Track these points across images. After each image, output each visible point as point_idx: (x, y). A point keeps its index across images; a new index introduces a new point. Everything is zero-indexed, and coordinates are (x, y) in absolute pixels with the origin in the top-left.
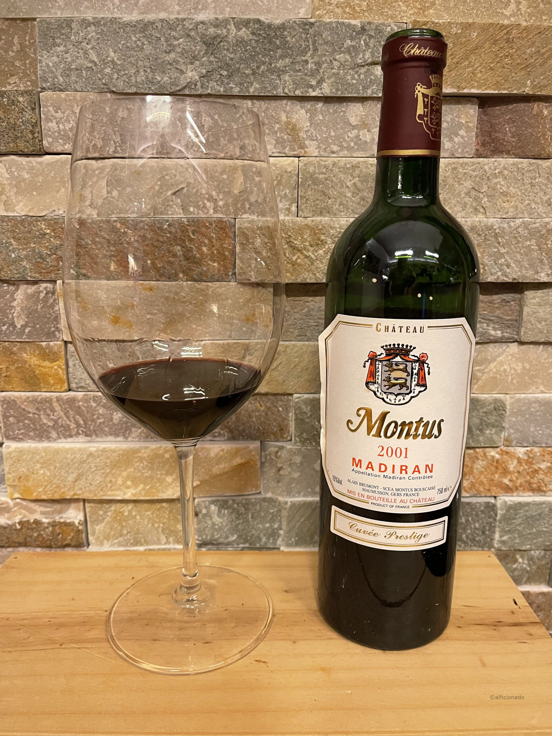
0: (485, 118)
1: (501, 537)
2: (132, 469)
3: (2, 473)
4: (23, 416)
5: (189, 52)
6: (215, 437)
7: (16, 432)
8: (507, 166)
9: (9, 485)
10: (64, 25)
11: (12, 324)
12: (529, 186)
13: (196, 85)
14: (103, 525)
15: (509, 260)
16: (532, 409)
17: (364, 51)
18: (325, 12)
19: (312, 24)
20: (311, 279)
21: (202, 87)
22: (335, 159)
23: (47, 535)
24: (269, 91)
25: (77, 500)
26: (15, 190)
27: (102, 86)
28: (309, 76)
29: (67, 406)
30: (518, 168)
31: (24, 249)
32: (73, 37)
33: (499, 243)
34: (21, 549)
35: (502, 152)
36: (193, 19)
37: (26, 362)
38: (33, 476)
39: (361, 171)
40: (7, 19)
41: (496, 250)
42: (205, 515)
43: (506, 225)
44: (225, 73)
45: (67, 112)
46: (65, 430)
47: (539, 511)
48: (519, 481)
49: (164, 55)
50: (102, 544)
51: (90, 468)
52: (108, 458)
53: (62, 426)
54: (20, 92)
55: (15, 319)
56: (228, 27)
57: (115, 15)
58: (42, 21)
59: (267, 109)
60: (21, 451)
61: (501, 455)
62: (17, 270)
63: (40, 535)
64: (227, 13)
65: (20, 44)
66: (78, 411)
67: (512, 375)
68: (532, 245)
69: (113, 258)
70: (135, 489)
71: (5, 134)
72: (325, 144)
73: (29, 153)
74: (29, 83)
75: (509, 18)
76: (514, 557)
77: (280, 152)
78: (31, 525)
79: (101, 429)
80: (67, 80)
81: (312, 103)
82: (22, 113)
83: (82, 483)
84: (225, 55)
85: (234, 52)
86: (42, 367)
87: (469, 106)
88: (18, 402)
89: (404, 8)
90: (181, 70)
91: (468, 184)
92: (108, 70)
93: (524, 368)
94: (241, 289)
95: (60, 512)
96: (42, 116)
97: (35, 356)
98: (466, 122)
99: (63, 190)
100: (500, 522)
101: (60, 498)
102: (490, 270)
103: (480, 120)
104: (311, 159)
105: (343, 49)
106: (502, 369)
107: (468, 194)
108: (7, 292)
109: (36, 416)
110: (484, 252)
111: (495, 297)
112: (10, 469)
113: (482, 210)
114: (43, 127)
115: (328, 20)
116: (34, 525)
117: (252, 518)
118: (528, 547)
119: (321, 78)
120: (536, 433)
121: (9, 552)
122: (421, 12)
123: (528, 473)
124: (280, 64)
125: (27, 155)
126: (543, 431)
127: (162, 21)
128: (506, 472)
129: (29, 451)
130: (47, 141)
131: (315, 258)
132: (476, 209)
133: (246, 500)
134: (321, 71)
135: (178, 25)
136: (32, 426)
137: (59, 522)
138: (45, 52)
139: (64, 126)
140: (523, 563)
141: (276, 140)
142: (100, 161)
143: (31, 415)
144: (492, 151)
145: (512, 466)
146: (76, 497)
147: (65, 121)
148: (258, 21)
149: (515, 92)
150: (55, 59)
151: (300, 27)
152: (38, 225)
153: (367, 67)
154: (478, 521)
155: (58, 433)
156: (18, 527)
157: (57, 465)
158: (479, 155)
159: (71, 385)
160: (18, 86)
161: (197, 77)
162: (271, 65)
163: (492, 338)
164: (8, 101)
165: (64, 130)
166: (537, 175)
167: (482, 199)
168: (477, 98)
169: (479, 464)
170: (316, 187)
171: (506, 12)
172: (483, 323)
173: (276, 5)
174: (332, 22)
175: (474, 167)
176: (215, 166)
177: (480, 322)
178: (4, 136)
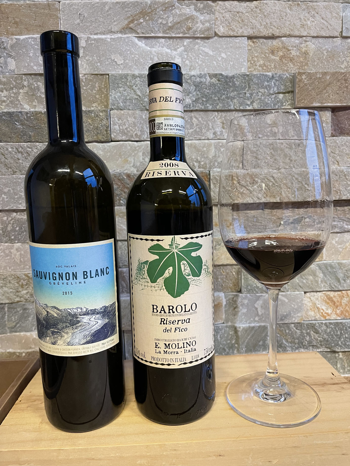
0: (335, 118)
5: (187, 90)
8: (347, 140)
10: (123, 77)
13: (190, 105)
17: (274, 87)
18: (253, 69)
19: (248, 75)
20: (250, 201)
21: (193, 106)
22: (261, 141)
24: (226, 108)
27: (143, 107)
28: (246, 100)
32: (128, 83)
33: (347, 179)
35: (344, 134)
36: (189, 74)
39: (274, 146)
40: (93, 74)
41: (346, 183)
44: (205, 100)
45: (125, 120)
54: (101, 111)
56: (206, 77)
58: (112, 75)
59: (226, 116)
64: (206, 71)
65: (99, 87)
71: (92, 132)
72: (255, 134)
74: (103, 107)
75: (344, 70)
77: (235, 139)
80: (125, 105)
81: (249, 113)
82: (101, 121)
84: (205, 91)
85: (210, 89)
87: (327, 112)
89: (292, 66)
91: (329, 150)
96: (111, 123)
98: (326, 120)
99: (120, 159)
102: (343, 193)
103: (332, 119)
104: (249, 141)
105: (263, 87)
107: (329, 155)
110: (340, 184)
111: (346, 208)
113: (337, 163)
114: (112, 128)
115: (256, 73)
117: (220, 337)
119: (253, 100)
122: (301, 67)
124: (232, 94)
125: (103, 142)
130: (114, 135)
131: (252, 190)
132: (334, 162)
134: (253, 97)
138: (113, 91)
139: (122, 127)
142: (139, 143)
144: (340, 133)
147: (123, 125)
148: (221, 75)
150: (119, 94)
151: (242, 77)
153: (275, 95)
158: (333, 136)
160: (97, 108)
161: (191, 102)
162: (227, 95)
163: (346, 229)
164: (94, 115)
165: (123, 129)
167: (336, 157)
168: (330, 108)
169: (344, 300)
170: (252, 155)
171: (342, 66)
172: (340, 222)
173: (229, 66)
174: (257, 74)
175: (331, 141)
176: (200, 143)
177: (339, 221)
178: (91, 133)
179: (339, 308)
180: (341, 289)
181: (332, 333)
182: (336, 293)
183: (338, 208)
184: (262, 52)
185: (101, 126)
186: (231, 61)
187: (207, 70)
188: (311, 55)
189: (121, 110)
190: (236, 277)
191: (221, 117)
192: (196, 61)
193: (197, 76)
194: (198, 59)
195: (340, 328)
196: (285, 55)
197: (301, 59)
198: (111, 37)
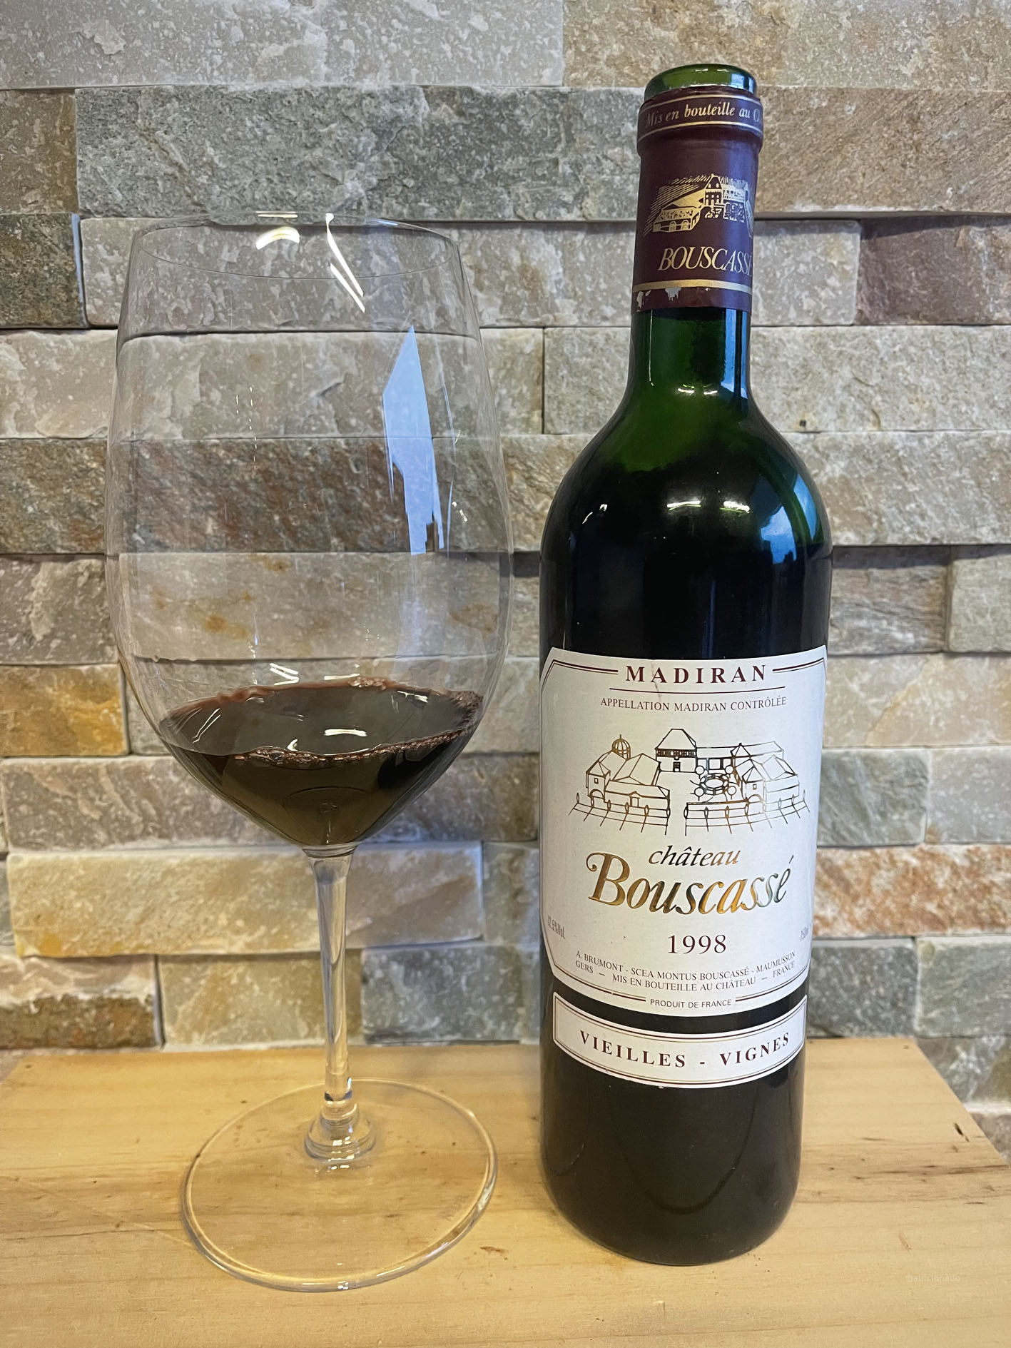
0: (872, 255)
1: (926, 1012)
2: (245, 898)
3: (4, 910)
4: (45, 801)
5: (346, 146)
6: (397, 834)
7: (32, 832)
8: (914, 339)
9: (18, 932)
10: (124, 100)
11: (28, 635)
12: (955, 373)
13: (359, 204)
14: (191, 1003)
15: (924, 505)
16: (975, 775)
18: (586, 74)
19: (564, 96)
21: (370, 208)
22: (609, 331)
23: (88, 1025)
24: (489, 214)
25: (142, 958)
26: (35, 392)
27: (193, 207)
28: (559, 185)
29: (126, 782)
30: (934, 343)
31: (49, 498)
33: (905, 475)
34: (38, 1052)
35: (904, 315)
37: (50, 703)
38: (62, 913)
40: (23, 91)
41: (900, 487)
42: (382, 981)
43: (915, 444)
44: (411, 183)
46: (121, 826)
47: (995, 963)
48: (955, 908)
49: (303, 151)
50: (188, 1040)
51: (169, 896)
52: (201, 877)
53: (117, 819)
54: (44, 218)
55: (33, 624)
56: (416, 100)
57: (216, 83)
58: (86, 92)
59: (487, 243)
60: (41, 869)
61: (922, 859)
62: (37, 535)
63: (74, 1024)
64: (415, 77)
66: (148, 792)
67: (936, 712)
68: (964, 478)
69: (212, 513)
70: (251, 934)
71: (17, 293)
72: (589, 305)
73: (61, 326)
74: (60, 203)
75: (910, 82)
76: (951, 1049)
77: (509, 320)
78: (58, 1005)
79: (189, 825)
81: (567, 232)
82: (49, 255)
83: (152, 923)
85: (428, 145)
86: (81, 711)
87: (844, 234)
88: (36, 776)
90: (333, 179)
91: (847, 372)
92: (203, 179)
93: (958, 699)
94: (444, 565)
95: (112, 981)
96: (85, 260)
97: (67, 691)
98: (840, 263)
100: (923, 985)
101: (112, 954)
102: (890, 523)
103: (864, 261)
104: (566, 330)
105: (618, 139)
106: (917, 702)
107: (847, 388)
108: (18, 576)
109: (70, 802)
110: (878, 491)
111: (902, 572)
112: (19, 901)
113: (872, 417)
114: (86, 281)
115: (592, 89)
116: (63, 1007)
117: (468, 984)
118: (977, 1030)
119: (582, 189)
120: (983, 818)
121: (15, 1057)
123: (972, 894)
124: (509, 165)
125: (58, 330)
126: (996, 814)
127: (299, 91)
128: (930, 891)
129: (54, 867)
130: (94, 304)
132: (862, 416)
133: (456, 951)
134: (582, 177)
135: (327, 99)
136: (61, 820)
137: (109, 999)
138: (90, 147)
140: (968, 1061)
141: (504, 299)
142: (187, 338)
143: (59, 800)
144: (887, 313)
145: (942, 879)
146: (141, 951)
148: (470, 92)
149: (925, 208)
150: (107, 159)
151: (544, 101)
152: (75, 455)
154: (884, 983)
155: (109, 834)
156: (34, 1010)
157: (108, 892)
158: (863, 321)
159: (133, 744)
160: (41, 207)
161: (361, 191)
162: (491, 167)
163: (897, 646)
164: (23, 233)
166: (969, 354)
167: (872, 398)
168: (859, 220)
169: (881, 876)
170: (575, 380)
171: (905, 71)
172: (879, 619)
173: (499, 63)
174: (599, 92)
175: (856, 341)
177: (875, 617)
178: (15, 297)
179: (861, 902)
180: (869, 841)
181: (835, 980)
182: (855, 855)
183: (876, 572)
184: (617, 13)
185: (49, 271)
186: (507, 44)
187: (418, 75)
188: (795, 26)
189: (118, 215)
190: (523, 794)
191: (470, 248)
192: (380, 42)
193: (381, 98)
194: (389, 34)
195: (861, 964)
196: (698, 25)
197: (758, 41)
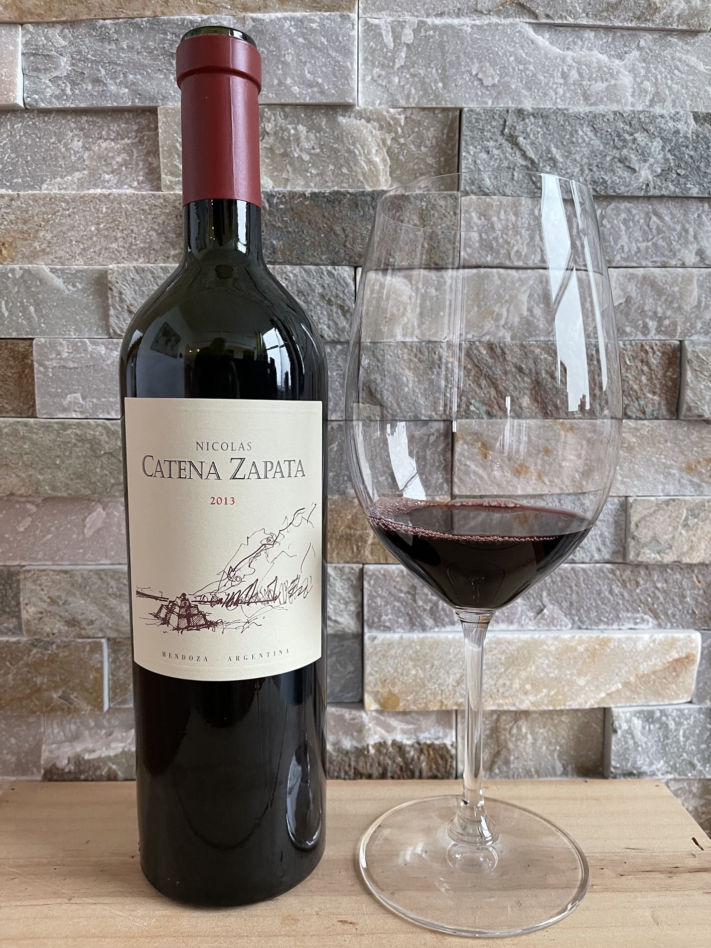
2: (533, 668)
4: (393, 595)
7: (384, 617)
9: (368, 692)
10: (496, 116)
13: (648, 185)
21: (655, 188)
32: (506, 130)
36: (649, 112)
38: (401, 678)
46: (445, 614)
49: (615, 151)
56: (688, 120)
60: (389, 645)
65: (436, 138)
70: (535, 695)
78: (388, 748)
80: (495, 183)
82: (442, 219)
84: (684, 153)
88: (389, 578)
90: (633, 169)
94: (685, 429)
96: (462, 223)
109: (409, 597)
112: (372, 669)
114: (462, 236)
117: (684, 736)
127: (615, 113)
129: (398, 643)
130: (466, 252)
133: (677, 710)
135: (633, 118)
136: (402, 609)
137: (425, 743)
138: (471, 147)
139: (487, 235)
143: (402, 595)
147: (489, 229)
150: (484, 156)
155: (435, 620)
156: (372, 751)
157: (436, 663)
161: (650, 177)
165: (487, 240)
176: (665, 276)
185: (441, 229)
187: (690, 105)
189: (486, 195)
193: (668, 118)
194: (672, 79)
198: (473, 22)
